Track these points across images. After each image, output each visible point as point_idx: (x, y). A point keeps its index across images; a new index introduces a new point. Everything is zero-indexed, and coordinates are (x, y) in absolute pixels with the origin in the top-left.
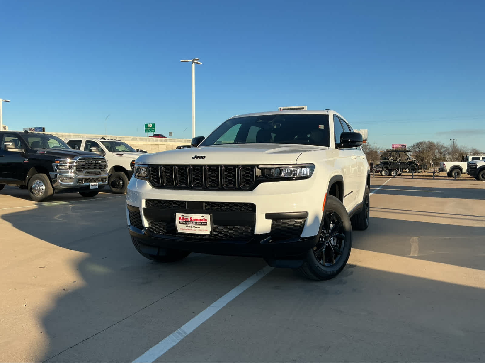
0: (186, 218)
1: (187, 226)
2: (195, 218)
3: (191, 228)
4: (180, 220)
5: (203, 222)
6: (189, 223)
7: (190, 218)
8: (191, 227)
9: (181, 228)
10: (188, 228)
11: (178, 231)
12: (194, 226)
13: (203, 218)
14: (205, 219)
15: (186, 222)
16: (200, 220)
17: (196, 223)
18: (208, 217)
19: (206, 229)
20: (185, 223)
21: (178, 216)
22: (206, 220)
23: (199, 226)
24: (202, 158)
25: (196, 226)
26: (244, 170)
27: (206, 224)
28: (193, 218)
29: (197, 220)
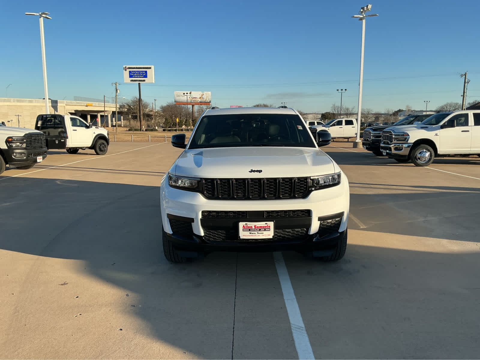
0: (250, 226)
1: (250, 233)
2: (259, 226)
3: (254, 235)
4: (244, 228)
5: (266, 229)
6: (253, 230)
7: (255, 226)
8: (255, 233)
9: (244, 235)
10: (251, 234)
11: (241, 238)
12: (258, 233)
13: (266, 225)
14: (269, 225)
15: (250, 229)
16: (264, 227)
17: (260, 230)
18: (271, 224)
19: (269, 234)
20: (248, 230)
21: (241, 225)
22: (269, 227)
23: (262, 232)
24: (260, 171)
25: (259, 232)
26: (299, 181)
27: (269, 229)
28: (257, 226)
29: (261, 227)
